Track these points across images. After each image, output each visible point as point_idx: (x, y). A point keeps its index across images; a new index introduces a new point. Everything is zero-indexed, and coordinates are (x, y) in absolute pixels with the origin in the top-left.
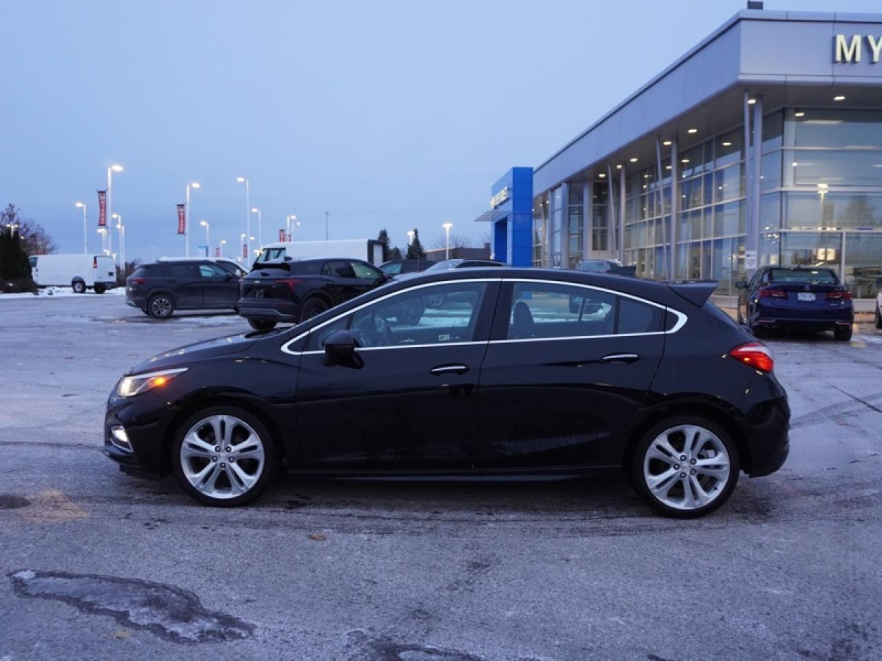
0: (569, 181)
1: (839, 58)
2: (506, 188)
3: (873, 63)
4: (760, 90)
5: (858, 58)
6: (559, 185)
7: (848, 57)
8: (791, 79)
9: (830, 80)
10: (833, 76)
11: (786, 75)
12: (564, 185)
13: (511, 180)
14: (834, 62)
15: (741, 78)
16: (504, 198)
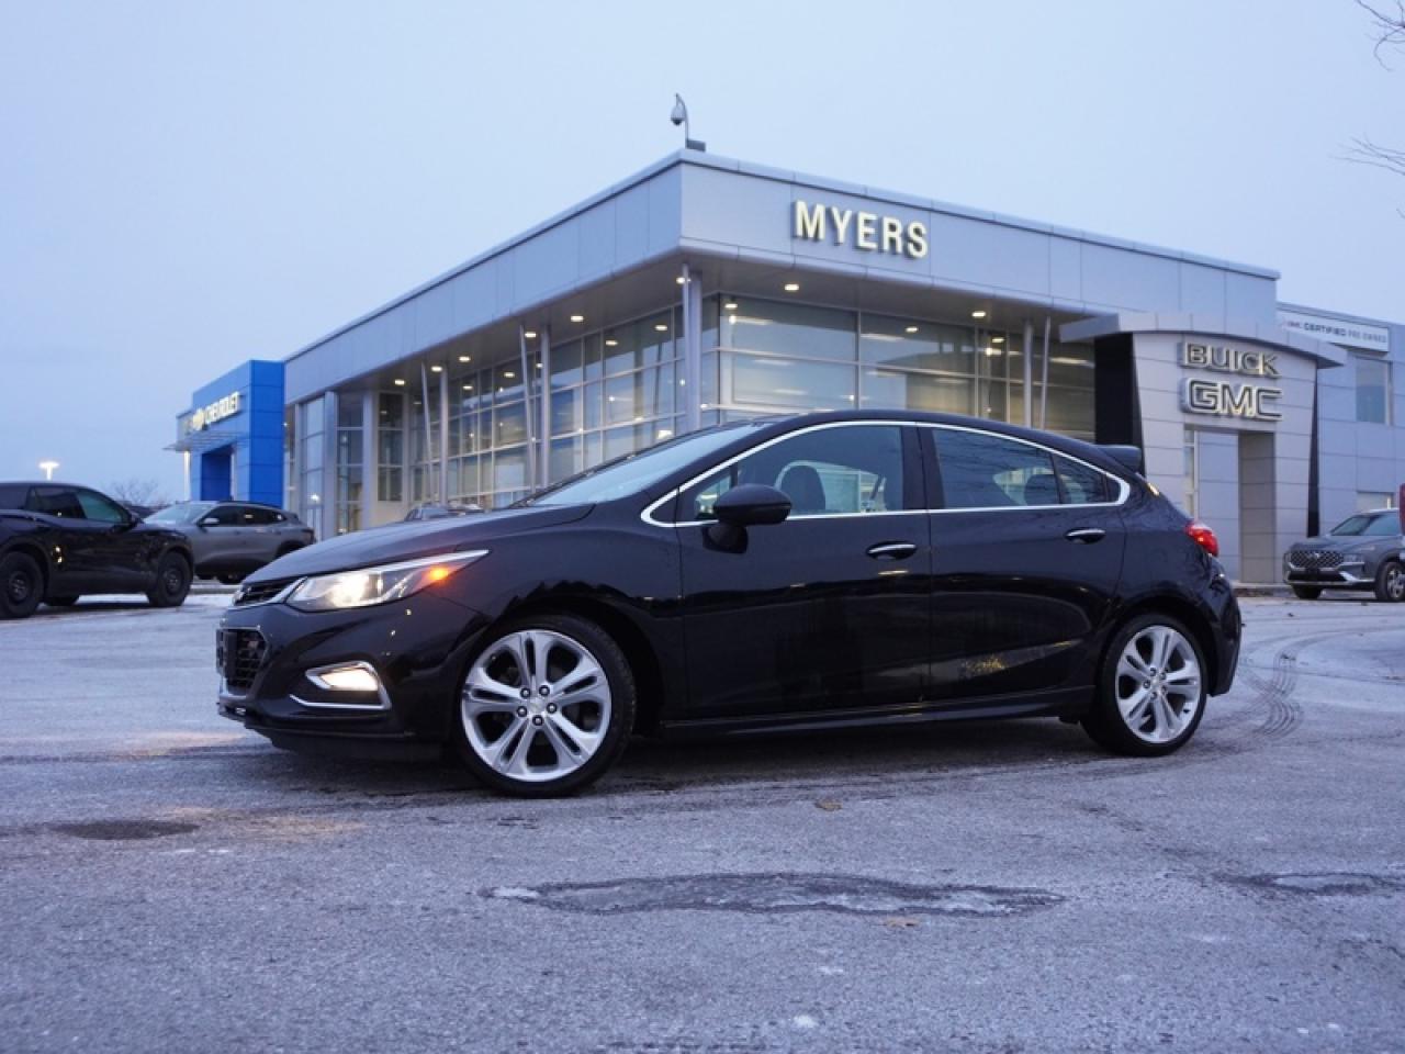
0: (341, 390)
1: (800, 232)
2: (236, 394)
3: (837, 244)
4: (699, 264)
5: (822, 235)
6: (321, 395)
7: (811, 233)
8: (744, 253)
9: (789, 260)
10: (792, 254)
11: (739, 247)
12: (330, 396)
13: (247, 380)
14: (794, 236)
15: (684, 243)
16: (232, 411)
